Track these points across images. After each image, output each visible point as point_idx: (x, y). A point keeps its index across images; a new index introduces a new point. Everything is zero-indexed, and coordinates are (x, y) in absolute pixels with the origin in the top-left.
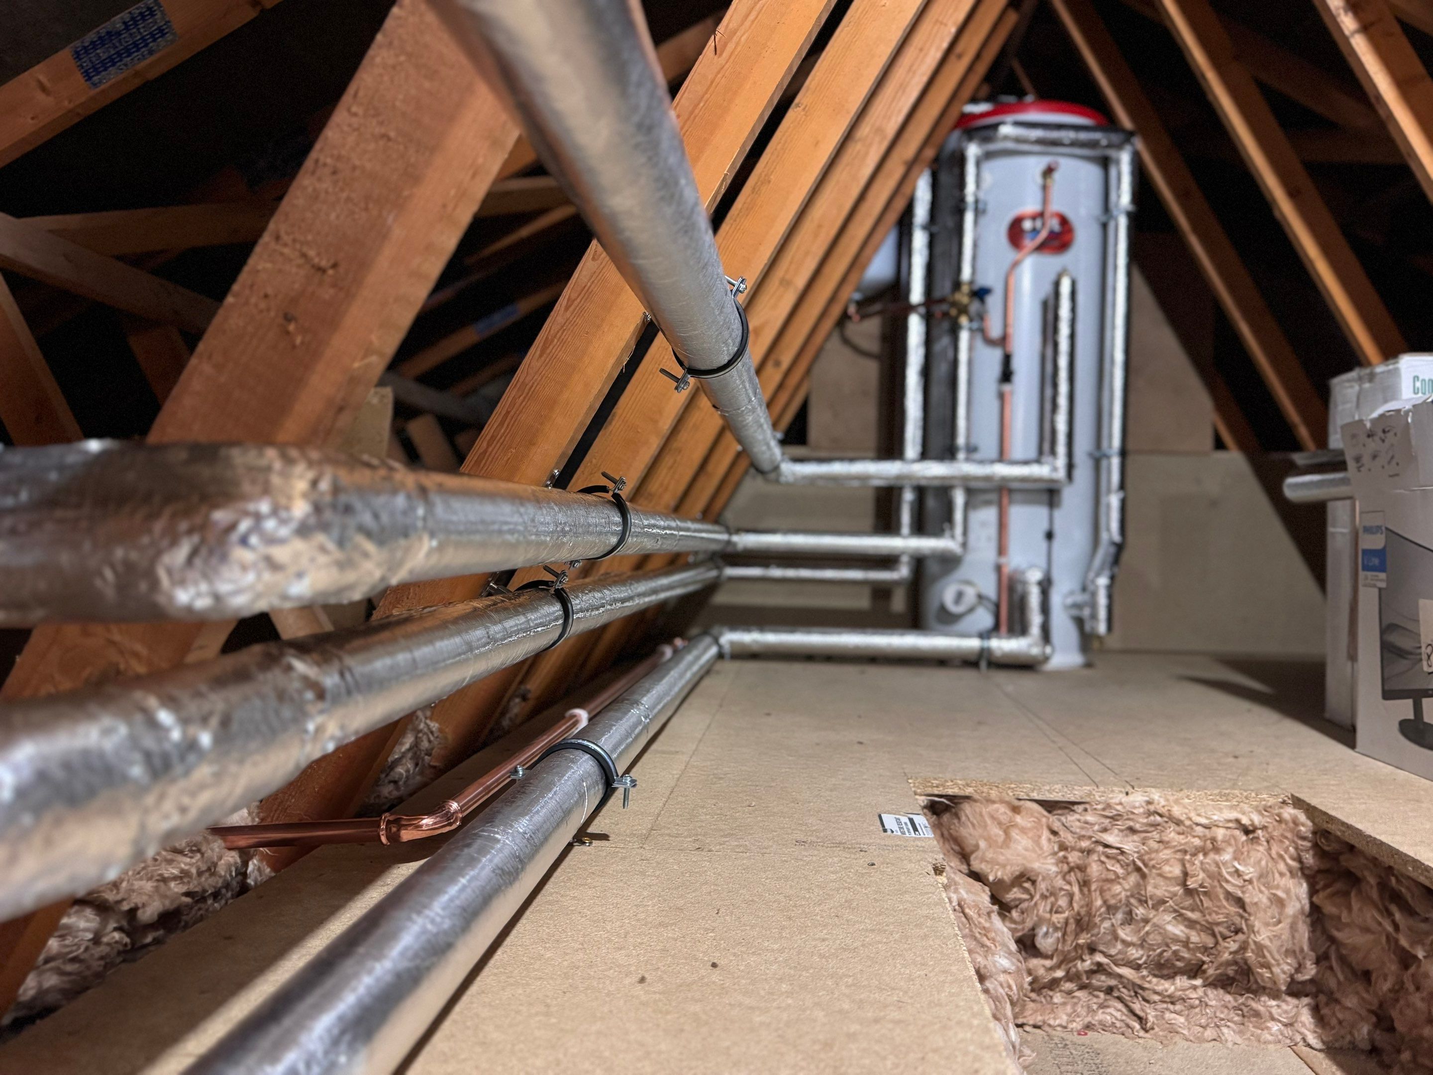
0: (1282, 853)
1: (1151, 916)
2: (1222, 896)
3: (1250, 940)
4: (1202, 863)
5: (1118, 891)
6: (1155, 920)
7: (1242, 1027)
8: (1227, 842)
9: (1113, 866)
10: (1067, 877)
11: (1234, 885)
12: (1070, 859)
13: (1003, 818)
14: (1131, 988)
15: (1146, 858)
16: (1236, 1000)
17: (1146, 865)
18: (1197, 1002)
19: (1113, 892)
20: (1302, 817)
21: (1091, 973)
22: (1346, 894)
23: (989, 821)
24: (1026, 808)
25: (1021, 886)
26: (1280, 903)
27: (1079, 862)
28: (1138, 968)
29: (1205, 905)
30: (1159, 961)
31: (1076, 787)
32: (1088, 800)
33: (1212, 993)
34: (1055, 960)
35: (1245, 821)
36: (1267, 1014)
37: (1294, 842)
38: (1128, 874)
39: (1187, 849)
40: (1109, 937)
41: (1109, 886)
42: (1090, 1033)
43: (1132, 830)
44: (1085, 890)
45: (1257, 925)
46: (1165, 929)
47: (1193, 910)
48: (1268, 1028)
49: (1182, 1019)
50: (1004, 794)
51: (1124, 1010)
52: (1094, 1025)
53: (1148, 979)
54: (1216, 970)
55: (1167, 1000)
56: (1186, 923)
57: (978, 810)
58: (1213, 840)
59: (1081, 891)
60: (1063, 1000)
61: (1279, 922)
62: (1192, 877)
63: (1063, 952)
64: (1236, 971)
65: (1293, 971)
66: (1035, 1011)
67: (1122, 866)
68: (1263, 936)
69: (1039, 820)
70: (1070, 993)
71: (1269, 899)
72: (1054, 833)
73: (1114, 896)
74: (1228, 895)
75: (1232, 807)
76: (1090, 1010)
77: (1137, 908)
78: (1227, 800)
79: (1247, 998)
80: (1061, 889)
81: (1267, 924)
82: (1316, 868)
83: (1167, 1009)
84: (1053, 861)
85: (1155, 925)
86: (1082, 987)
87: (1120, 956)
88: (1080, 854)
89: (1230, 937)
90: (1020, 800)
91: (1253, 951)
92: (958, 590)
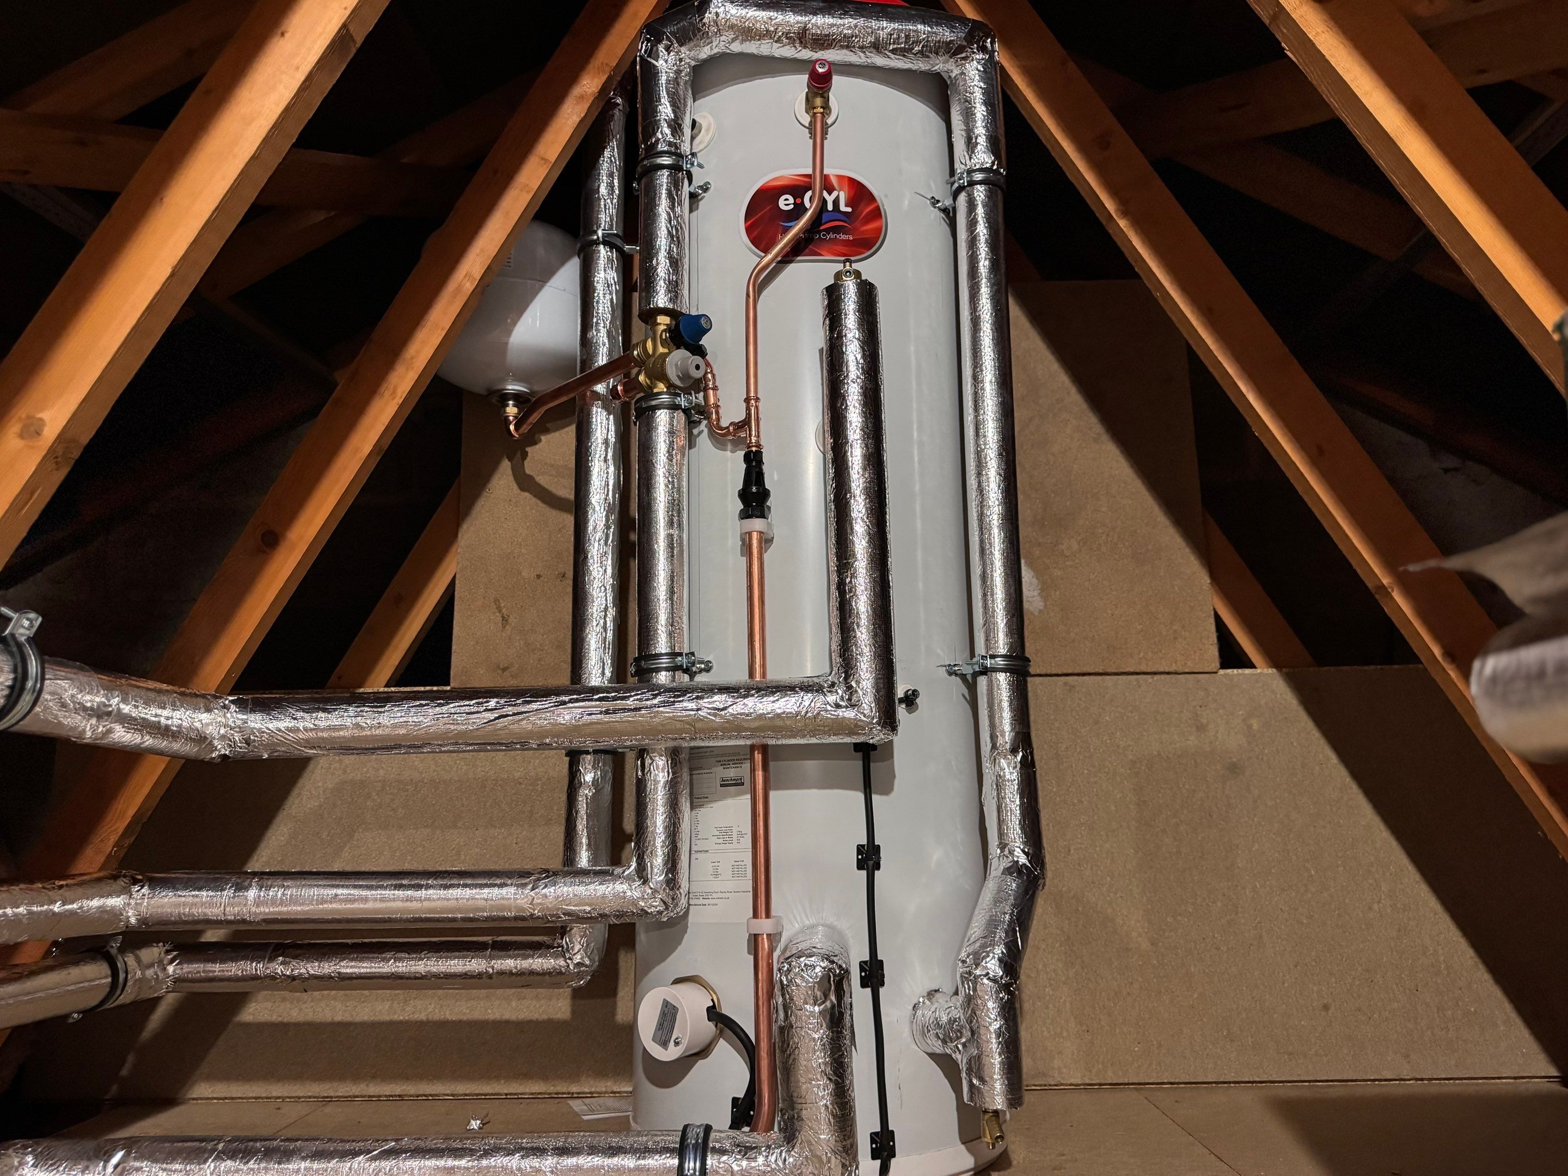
92: (666, 1004)
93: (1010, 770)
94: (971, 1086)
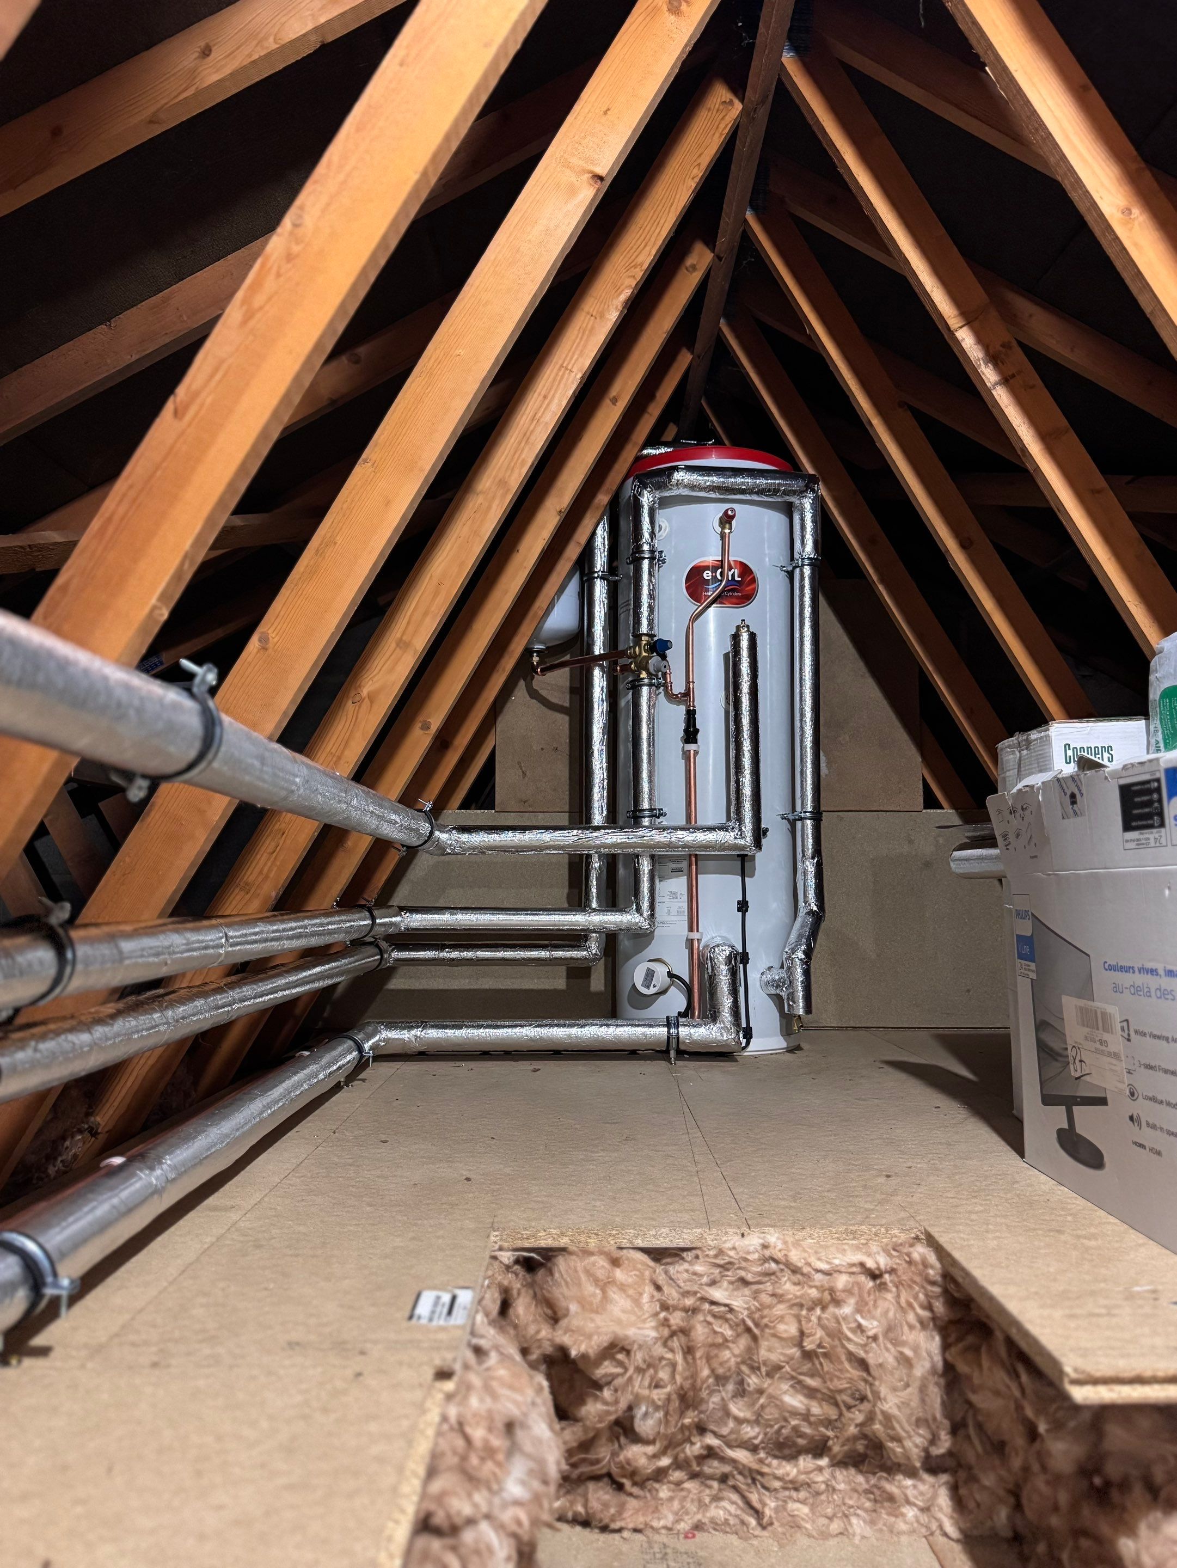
0: (912, 1300)
1: (765, 1385)
2: (843, 1358)
3: (877, 1409)
4: (819, 1318)
5: (725, 1358)
6: (770, 1391)
7: (874, 1514)
8: (849, 1292)
9: (721, 1327)
10: (670, 1343)
11: (856, 1344)
12: (672, 1321)
13: (600, 1274)
14: (747, 1473)
15: (757, 1316)
16: (867, 1481)
17: (757, 1325)
18: (823, 1487)
19: (721, 1360)
20: (932, 1258)
21: (701, 1459)
22: (976, 1349)
23: (583, 1277)
24: (628, 1259)
25: (613, 1358)
26: (906, 1362)
27: (681, 1324)
28: (754, 1449)
29: (826, 1369)
30: (778, 1439)
31: (685, 1230)
32: (699, 1245)
33: (841, 1474)
34: (658, 1445)
35: (870, 1264)
36: (903, 1496)
37: (923, 1287)
38: (738, 1335)
39: (804, 1302)
40: (720, 1414)
41: (716, 1351)
42: (699, 1535)
43: (744, 1282)
44: (689, 1358)
45: (884, 1391)
46: (781, 1401)
47: (812, 1376)
48: (903, 1515)
49: (805, 1510)
50: (605, 1243)
51: (740, 1502)
52: (704, 1524)
53: (767, 1462)
54: (843, 1445)
55: (790, 1486)
56: (806, 1391)
57: (572, 1264)
58: (832, 1291)
59: (685, 1358)
60: (670, 1494)
61: (907, 1385)
62: (808, 1337)
63: (666, 1436)
64: (867, 1447)
65: (926, 1444)
66: (637, 1511)
67: (731, 1327)
68: (890, 1404)
69: (642, 1274)
70: (678, 1484)
71: (896, 1358)
72: (658, 1288)
73: (721, 1364)
74: (851, 1356)
75: (857, 1248)
76: (702, 1506)
77: (749, 1376)
78: (854, 1238)
79: (880, 1478)
80: (662, 1358)
81: (894, 1389)
82: (946, 1319)
83: (790, 1497)
84: (653, 1324)
85: (771, 1397)
86: (694, 1476)
87: (733, 1436)
88: (684, 1314)
89: (855, 1406)
90: (621, 1248)
91: (881, 1423)
92: (648, 969)
93: (810, 867)
94: (789, 1005)
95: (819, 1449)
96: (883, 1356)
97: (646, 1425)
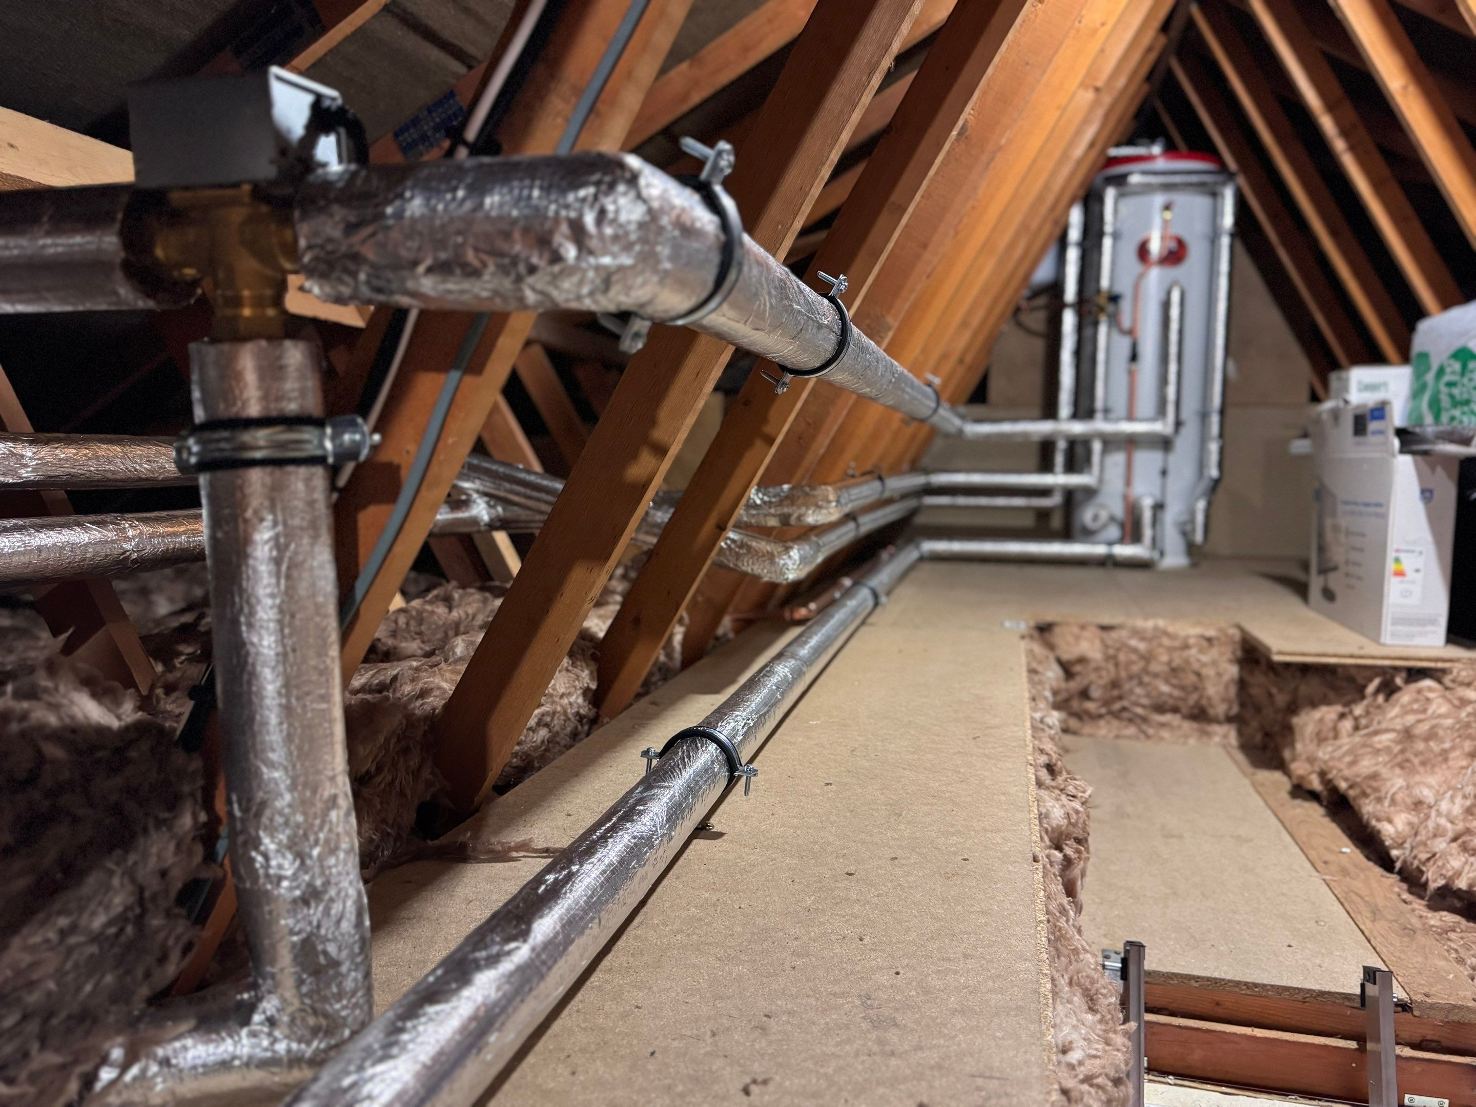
0: (1226, 651)
1: (1152, 681)
2: (1190, 672)
3: (1204, 694)
4: (1179, 655)
5: (1134, 669)
6: (1154, 684)
7: (1200, 740)
8: (1195, 645)
9: (1132, 656)
10: (1107, 661)
11: (1196, 666)
12: (1109, 653)
13: (1076, 633)
14: (1141, 718)
15: (1149, 652)
16: (1198, 726)
17: (1149, 656)
18: (1177, 727)
19: (1131, 669)
20: (1238, 633)
21: (1120, 711)
23: (1067, 634)
24: (1089, 628)
25: (1080, 664)
26: (1220, 675)
27: (1113, 654)
28: (1145, 708)
29: (1181, 676)
30: (1156, 705)
31: (1119, 619)
32: (1124, 625)
33: (1185, 722)
34: (1100, 703)
35: (1207, 635)
36: (1214, 732)
37: (1232, 645)
38: (1140, 660)
39: (1173, 648)
40: (1130, 692)
41: (1129, 666)
42: (1118, 740)
43: (1144, 639)
44: (1117, 668)
45: (1208, 686)
46: (1159, 688)
47: (1174, 678)
48: (1214, 740)
49: (1167, 735)
50: (1078, 622)
51: (1137, 729)
52: (1120, 736)
53: (1151, 714)
54: (1187, 709)
55: (1162, 725)
56: (1171, 685)
57: (1063, 629)
58: (1187, 644)
59: (1114, 668)
60: (1105, 724)
61: (1220, 685)
62: (1173, 662)
63: (1104, 699)
64: (1198, 710)
65: (1227, 710)
66: (1089, 729)
67: (1137, 656)
68: (1210, 692)
69: (1095, 633)
70: (1108, 720)
71: (1215, 673)
72: (1103, 641)
73: (1131, 671)
74: (1193, 671)
75: (1201, 629)
76: (1119, 729)
77: (1144, 677)
78: (1200, 624)
79: (1204, 725)
80: (1103, 667)
81: (1213, 686)
82: (1242, 658)
83: (1161, 730)
84: (1100, 653)
85: (1154, 686)
86: (1116, 718)
87: (1136, 702)
88: (1115, 650)
89: (1194, 692)
90: (1087, 624)
91: (1205, 700)
92: (1095, 512)
93: (1215, 447)
94: (1192, 537)
95: (1175, 710)
96: (1209, 672)
97: (1095, 693)
